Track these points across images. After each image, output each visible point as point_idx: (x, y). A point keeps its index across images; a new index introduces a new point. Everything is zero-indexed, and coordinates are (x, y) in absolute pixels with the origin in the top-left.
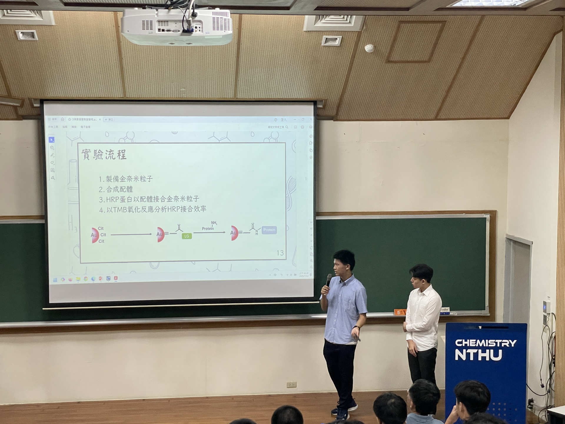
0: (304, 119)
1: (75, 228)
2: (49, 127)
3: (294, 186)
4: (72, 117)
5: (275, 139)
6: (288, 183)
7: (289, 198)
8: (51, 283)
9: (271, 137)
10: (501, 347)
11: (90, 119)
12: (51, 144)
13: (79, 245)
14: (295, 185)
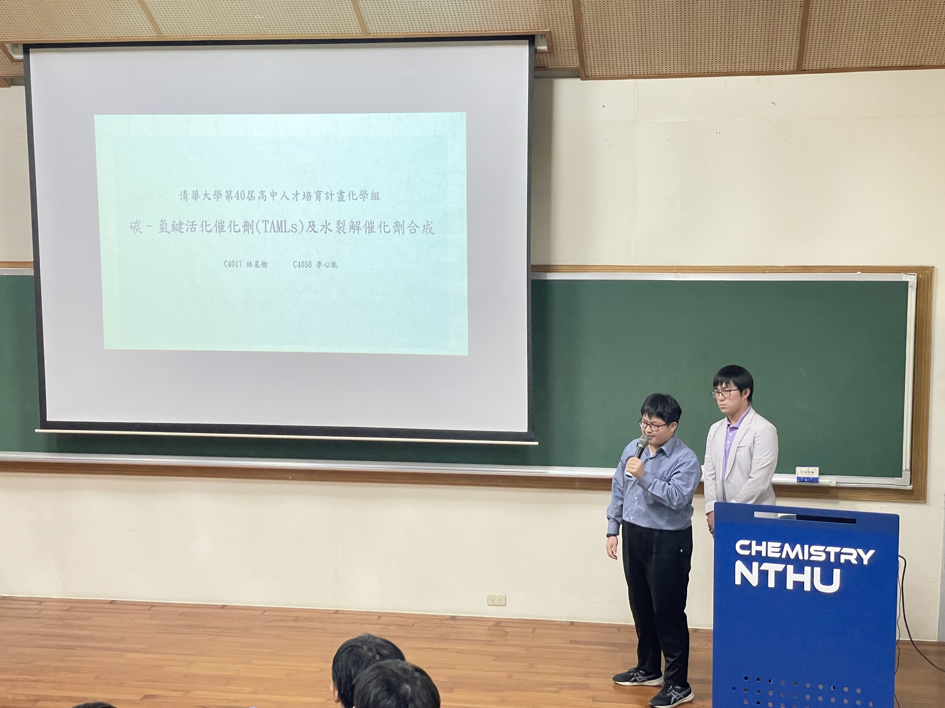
10: (837, 564)
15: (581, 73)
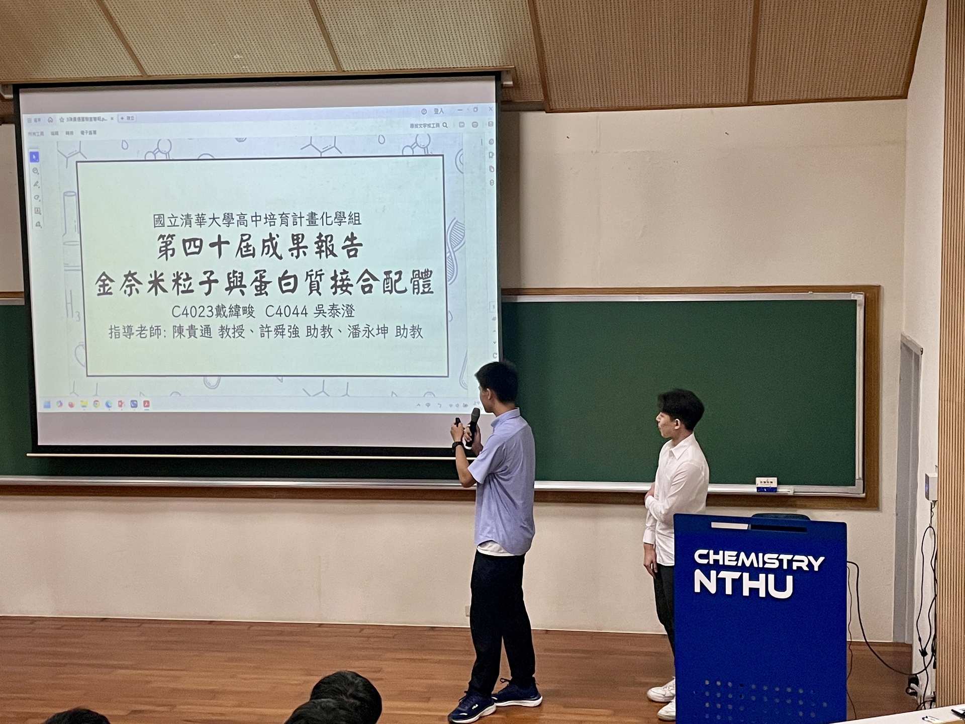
0: (477, 108)
1: (78, 314)
2: (30, 133)
3: (462, 237)
4: (66, 116)
5: (424, 148)
6: (449, 231)
7: (452, 260)
8: (40, 409)
9: (416, 144)
11: (95, 119)
12: (34, 165)
13: (84, 344)
14: (463, 234)
15: (546, 107)
